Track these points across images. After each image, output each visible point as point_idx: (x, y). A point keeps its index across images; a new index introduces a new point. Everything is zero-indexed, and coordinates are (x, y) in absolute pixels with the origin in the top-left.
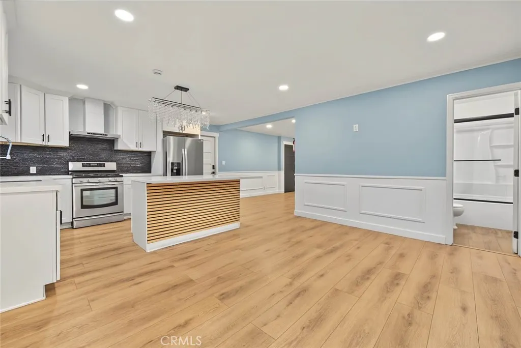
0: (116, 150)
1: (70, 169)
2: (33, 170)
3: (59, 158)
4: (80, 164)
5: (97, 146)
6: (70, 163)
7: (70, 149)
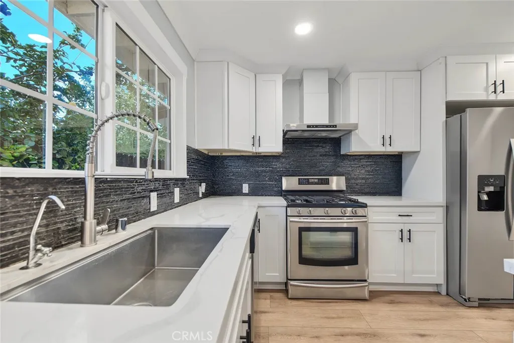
0: (343, 155)
1: (283, 189)
2: (246, 188)
3: (272, 171)
4: (295, 180)
5: (316, 150)
6: (284, 180)
7: (283, 157)
